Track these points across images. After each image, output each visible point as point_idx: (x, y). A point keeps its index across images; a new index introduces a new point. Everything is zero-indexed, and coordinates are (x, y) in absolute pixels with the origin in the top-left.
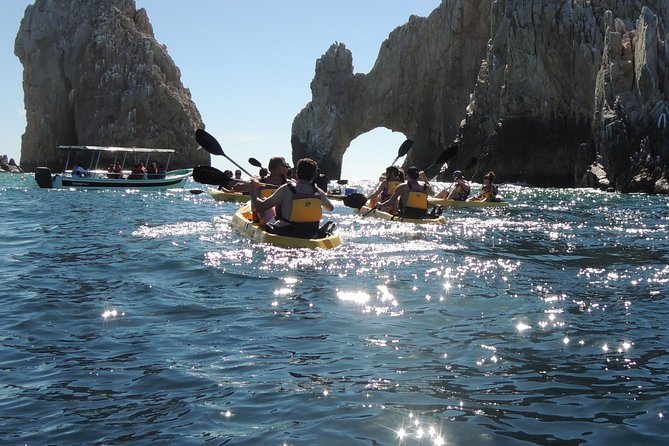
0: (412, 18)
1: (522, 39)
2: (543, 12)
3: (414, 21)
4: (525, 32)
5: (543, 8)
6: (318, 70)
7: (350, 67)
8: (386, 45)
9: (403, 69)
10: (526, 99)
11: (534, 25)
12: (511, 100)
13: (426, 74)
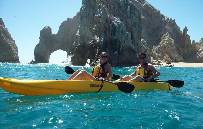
0: (68, 18)
1: (83, 21)
2: (89, 13)
3: (69, 19)
4: (84, 19)
5: (89, 11)
6: (41, 34)
7: (51, 32)
8: (61, 26)
9: (65, 33)
10: (85, 39)
11: (86, 17)
12: (81, 40)
13: (71, 34)
